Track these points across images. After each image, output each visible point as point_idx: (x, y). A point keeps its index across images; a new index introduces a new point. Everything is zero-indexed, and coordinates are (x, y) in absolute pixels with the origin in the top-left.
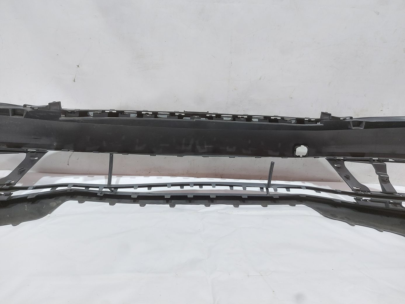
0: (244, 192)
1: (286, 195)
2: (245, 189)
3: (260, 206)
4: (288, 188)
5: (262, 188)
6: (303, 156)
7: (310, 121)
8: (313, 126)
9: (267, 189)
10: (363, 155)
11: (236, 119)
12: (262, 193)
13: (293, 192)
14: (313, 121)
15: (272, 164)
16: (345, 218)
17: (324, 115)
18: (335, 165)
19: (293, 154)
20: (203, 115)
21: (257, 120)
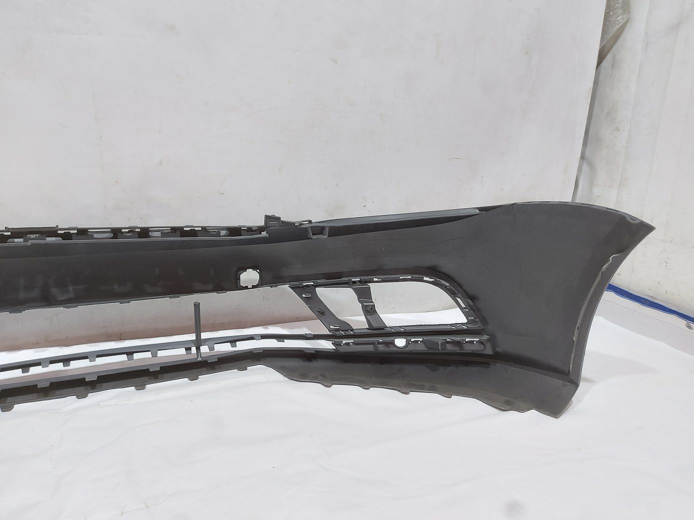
0: (155, 361)
1: (232, 354)
2: (154, 355)
3: (186, 379)
4: (233, 341)
5: (188, 349)
6: (254, 287)
7: (250, 230)
8: (256, 238)
9: (198, 349)
10: (339, 275)
11: (119, 234)
12: (189, 357)
13: (242, 346)
14: (255, 230)
15: (197, 306)
16: (320, 377)
17: (271, 220)
18: (304, 296)
19: (236, 286)
20: (52, 232)
21: (158, 234)
